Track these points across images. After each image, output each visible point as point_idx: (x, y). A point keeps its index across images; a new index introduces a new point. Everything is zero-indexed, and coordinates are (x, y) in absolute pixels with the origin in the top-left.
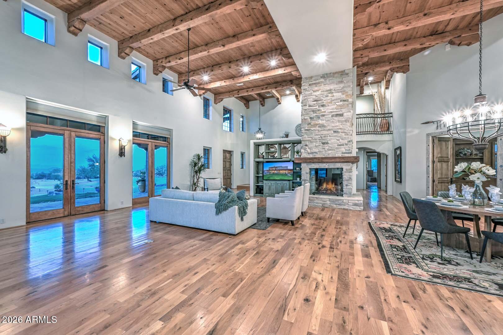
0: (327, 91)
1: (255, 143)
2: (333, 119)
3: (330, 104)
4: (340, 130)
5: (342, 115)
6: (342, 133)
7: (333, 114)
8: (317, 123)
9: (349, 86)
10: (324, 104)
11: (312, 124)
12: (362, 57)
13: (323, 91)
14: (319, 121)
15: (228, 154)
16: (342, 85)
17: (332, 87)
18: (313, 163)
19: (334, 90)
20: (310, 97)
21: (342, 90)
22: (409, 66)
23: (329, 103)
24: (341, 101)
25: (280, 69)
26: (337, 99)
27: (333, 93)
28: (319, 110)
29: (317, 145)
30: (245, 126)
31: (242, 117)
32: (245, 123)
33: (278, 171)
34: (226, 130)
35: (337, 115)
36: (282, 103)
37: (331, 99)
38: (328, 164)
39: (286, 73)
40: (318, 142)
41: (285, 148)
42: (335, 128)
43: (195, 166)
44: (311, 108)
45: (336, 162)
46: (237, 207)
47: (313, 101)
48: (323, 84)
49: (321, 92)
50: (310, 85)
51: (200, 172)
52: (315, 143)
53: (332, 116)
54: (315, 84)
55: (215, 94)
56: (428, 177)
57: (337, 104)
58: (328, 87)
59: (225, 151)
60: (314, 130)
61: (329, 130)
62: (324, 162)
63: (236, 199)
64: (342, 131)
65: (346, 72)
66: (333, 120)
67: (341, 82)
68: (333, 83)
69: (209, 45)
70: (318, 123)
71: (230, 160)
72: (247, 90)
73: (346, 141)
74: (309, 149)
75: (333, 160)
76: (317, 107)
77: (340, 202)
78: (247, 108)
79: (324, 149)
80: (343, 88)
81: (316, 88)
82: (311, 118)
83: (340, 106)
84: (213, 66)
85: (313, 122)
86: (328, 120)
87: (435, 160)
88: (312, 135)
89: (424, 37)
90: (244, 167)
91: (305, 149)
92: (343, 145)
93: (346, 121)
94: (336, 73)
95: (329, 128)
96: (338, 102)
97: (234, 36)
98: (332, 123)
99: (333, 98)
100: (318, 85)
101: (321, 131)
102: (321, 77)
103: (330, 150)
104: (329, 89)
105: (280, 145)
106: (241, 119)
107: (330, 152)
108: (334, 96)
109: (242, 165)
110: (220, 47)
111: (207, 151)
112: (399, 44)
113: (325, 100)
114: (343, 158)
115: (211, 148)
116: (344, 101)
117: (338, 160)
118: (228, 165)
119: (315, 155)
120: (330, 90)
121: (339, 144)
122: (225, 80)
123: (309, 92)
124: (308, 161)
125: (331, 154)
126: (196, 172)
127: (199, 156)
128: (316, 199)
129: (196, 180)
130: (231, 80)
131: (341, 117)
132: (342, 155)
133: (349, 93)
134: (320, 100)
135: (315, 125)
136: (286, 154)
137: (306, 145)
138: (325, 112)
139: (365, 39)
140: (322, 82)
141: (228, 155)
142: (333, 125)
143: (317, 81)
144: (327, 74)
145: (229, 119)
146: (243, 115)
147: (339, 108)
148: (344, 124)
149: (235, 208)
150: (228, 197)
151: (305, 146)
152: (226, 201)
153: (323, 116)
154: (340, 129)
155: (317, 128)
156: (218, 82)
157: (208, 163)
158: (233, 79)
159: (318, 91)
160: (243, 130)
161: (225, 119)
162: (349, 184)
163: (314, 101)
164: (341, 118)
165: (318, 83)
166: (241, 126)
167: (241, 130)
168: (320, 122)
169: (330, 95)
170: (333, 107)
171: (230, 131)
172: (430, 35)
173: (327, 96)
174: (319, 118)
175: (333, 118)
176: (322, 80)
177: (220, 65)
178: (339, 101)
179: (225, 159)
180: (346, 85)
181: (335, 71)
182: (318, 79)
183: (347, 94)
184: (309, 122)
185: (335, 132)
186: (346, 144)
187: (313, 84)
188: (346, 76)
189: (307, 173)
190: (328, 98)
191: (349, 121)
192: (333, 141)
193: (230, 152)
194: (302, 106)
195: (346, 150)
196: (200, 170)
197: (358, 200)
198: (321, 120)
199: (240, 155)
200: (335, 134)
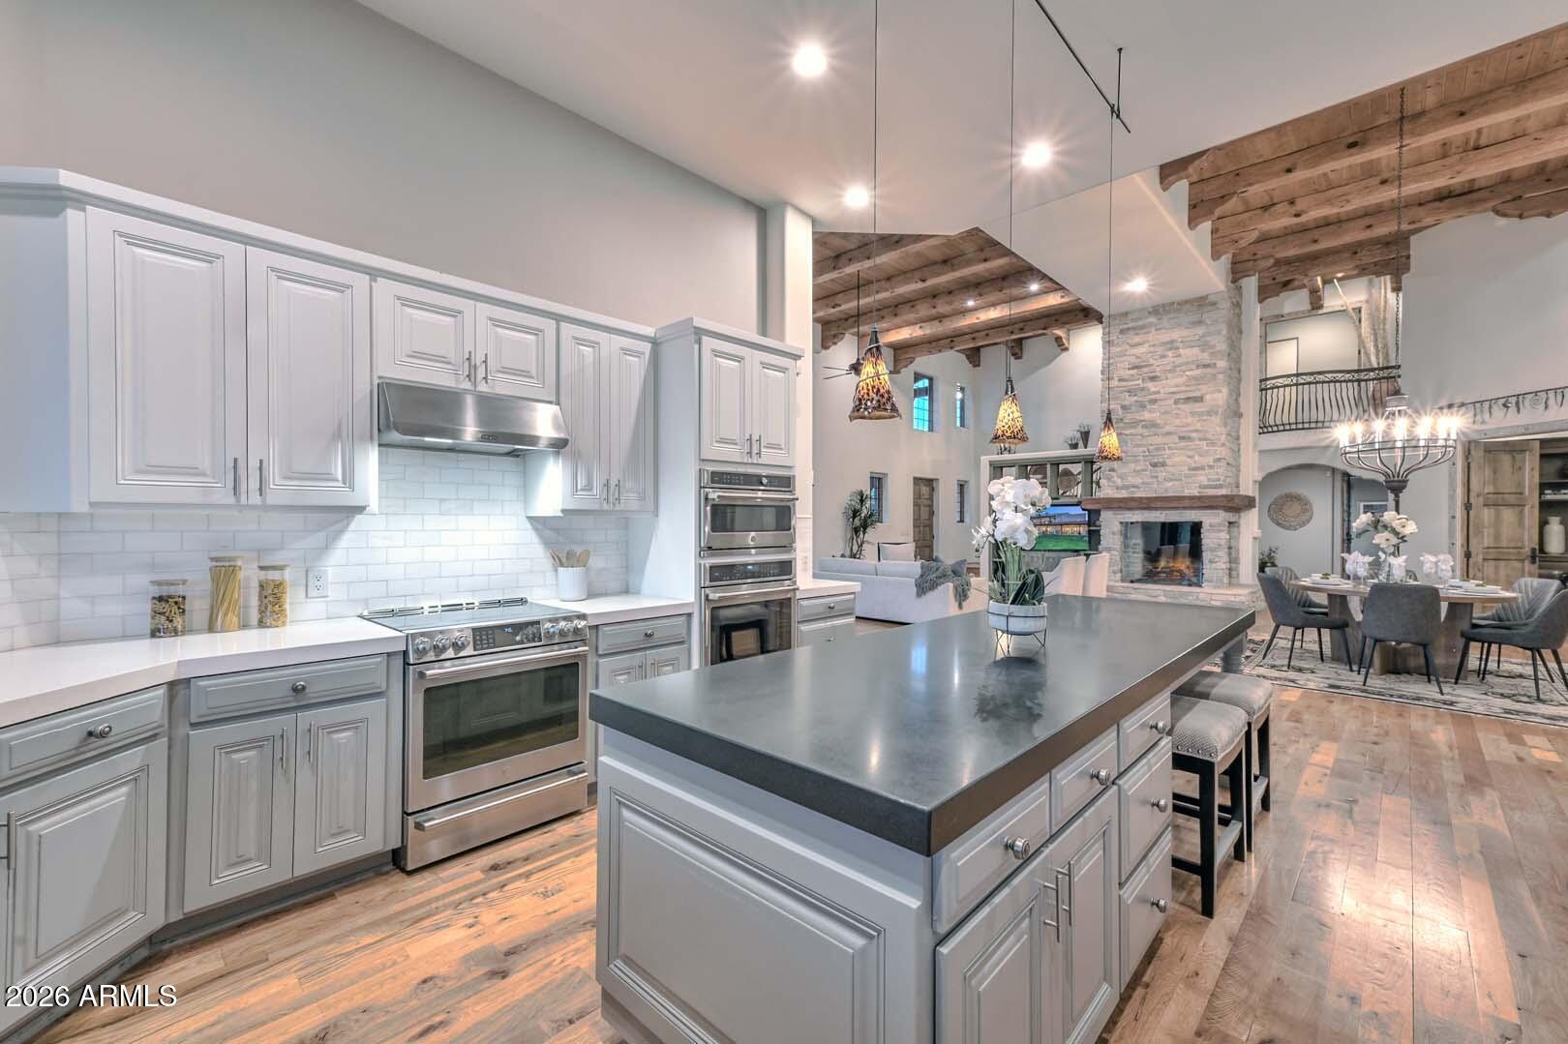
0: (1164, 344)
1: (991, 464)
2: (1179, 409)
3: (1169, 375)
4: (1194, 435)
5: (1200, 399)
6: (1200, 440)
7: (1177, 396)
8: (1138, 418)
9: (1219, 333)
10: (1159, 374)
11: (1126, 421)
12: (1255, 260)
13: (1154, 346)
14: (1142, 413)
15: (925, 486)
16: (1200, 331)
17: (1176, 335)
18: (1130, 509)
19: (1182, 342)
20: (1121, 359)
21: (1200, 343)
22: (1408, 257)
23: (1170, 371)
24: (1198, 367)
25: (1051, 295)
26: (1187, 363)
27: (1178, 348)
28: (1143, 389)
29: (1138, 468)
30: (968, 413)
31: (962, 389)
32: (968, 404)
33: (1059, 528)
34: (920, 428)
35: (1188, 399)
36: (1070, 348)
37: (1173, 362)
38: (1164, 512)
39: (1067, 303)
40: (1142, 463)
41: (1067, 473)
42: (1184, 429)
43: (854, 517)
44: (1124, 383)
45: (1185, 508)
46: (951, 585)
47: (1129, 369)
48: (1153, 329)
49: (1150, 346)
50: (1122, 332)
51: (865, 529)
52: (1133, 465)
53: (1176, 402)
54: (1134, 328)
55: (895, 350)
56: (1453, 544)
57: (1187, 373)
58: (1165, 337)
59: (917, 480)
60: (1131, 435)
61: (1169, 433)
62: (1156, 509)
63: (950, 573)
64: (1200, 435)
65: (1212, 298)
66: (1178, 412)
67: (1200, 323)
68: (1179, 325)
69: (894, 280)
70: (1142, 418)
71: (929, 502)
72: (973, 335)
73: (1210, 460)
74: (1118, 477)
75: (1175, 504)
76: (1140, 382)
77: (1191, 598)
78: (974, 366)
79: (1156, 477)
80: (1204, 336)
81: (1137, 339)
82: (1124, 407)
83: (1194, 378)
84: (896, 306)
85: (1129, 416)
86: (1166, 413)
87: (1472, 500)
88: (1127, 445)
89: (1420, 205)
90: (967, 519)
91: (1109, 479)
92: (1203, 468)
93: (1209, 413)
94: (1186, 302)
95: (1167, 428)
96: (1192, 370)
97: (945, 262)
98: (1177, 418)
99: (1179, 361)
100: (1142, 331)
101: (1148, 436)
102: (1150, 313)
103: (1171, 480)
104: (1168, 339)
105: (1055, 467)
106: (959, 395)
107: (1171, 484)
108: (1180, 356)
109: (962, 512)
110: (916, 282)
111: (878, 482)
112: (1352, 224)
113: (1158, 366)
114: (1200, 498)
115: (886, 475)
116: (1206, 366)
117: (1187, 503)
118: (924, 515)
119: (1133, 492)
120: (1172, 342)
121: (1194, 465)
122: (922, 324)
123: (1119, 349)
124: (1116, 505)
125: (1170, 489)
126: (856, 530)
127: (861, 494)
128: (1133, 591)
129: (855, 548)
130: (936, 322)
131: (1198, 405)
132: (1199, 492)
133: (1218, 348)
134: (1147, 366)
135: (1135, 424)
136: (1069, 487)
137: (1113, 470)
138: (1159, 392)
139: (1242, 238)
140: (1151, 324)
141: (925, 490)
142: (1177, 422)
143: (1140, 323)
144: (1164, 306)
145: (929, 391)
146: (964, 385)
147: (1194, 382)
148: (1204, 420)
149: (949, 587)
150: (937, 570)
151: (1110, 471)
152: (934, 575)
153: (1154, 401)
154: (1196, 431)
155: (1140, 430)
156: (907, 328)
157: (880, 512)
158: (940, 321)
159: (1139, 344)
160: (963, 424)
161: (918, 393)
162: (1217, 559)
163: (1133, 368)
164: (1197, 407)
165: (1142, 327)
166: (958, 415)
167: (958, 424)
168: (1147, 415)
169: (1170, 353)
170: (1180, 380)
171: (931, 429)
172: (1435, 200)
173: (1163, 356)
174: (1143, 406)
175: (1179, 406)
176: (1152, 319)
177: (912, 304)
178: (1194, 367)
179: (917, 496)
180: (1212, 329)
181: (1184, 298)
182: (1141, 319)
183: (1212, 351)
184: (1121, 417)
185: (1182, 438)
186: (1211, 467)
187: (1129, 329)
188: (1210, 308)
189: (1114, 533)
190: (1165, 361)
191: (1216, 413)
192: (1178, 459)
193: (930, 483)
194: (1102, 380)
195: (1209, 480)
196: (865, 526)
197: (1235, 595)
198: (1150, 411)
199: (956, 489)
200: (1183, 444)
